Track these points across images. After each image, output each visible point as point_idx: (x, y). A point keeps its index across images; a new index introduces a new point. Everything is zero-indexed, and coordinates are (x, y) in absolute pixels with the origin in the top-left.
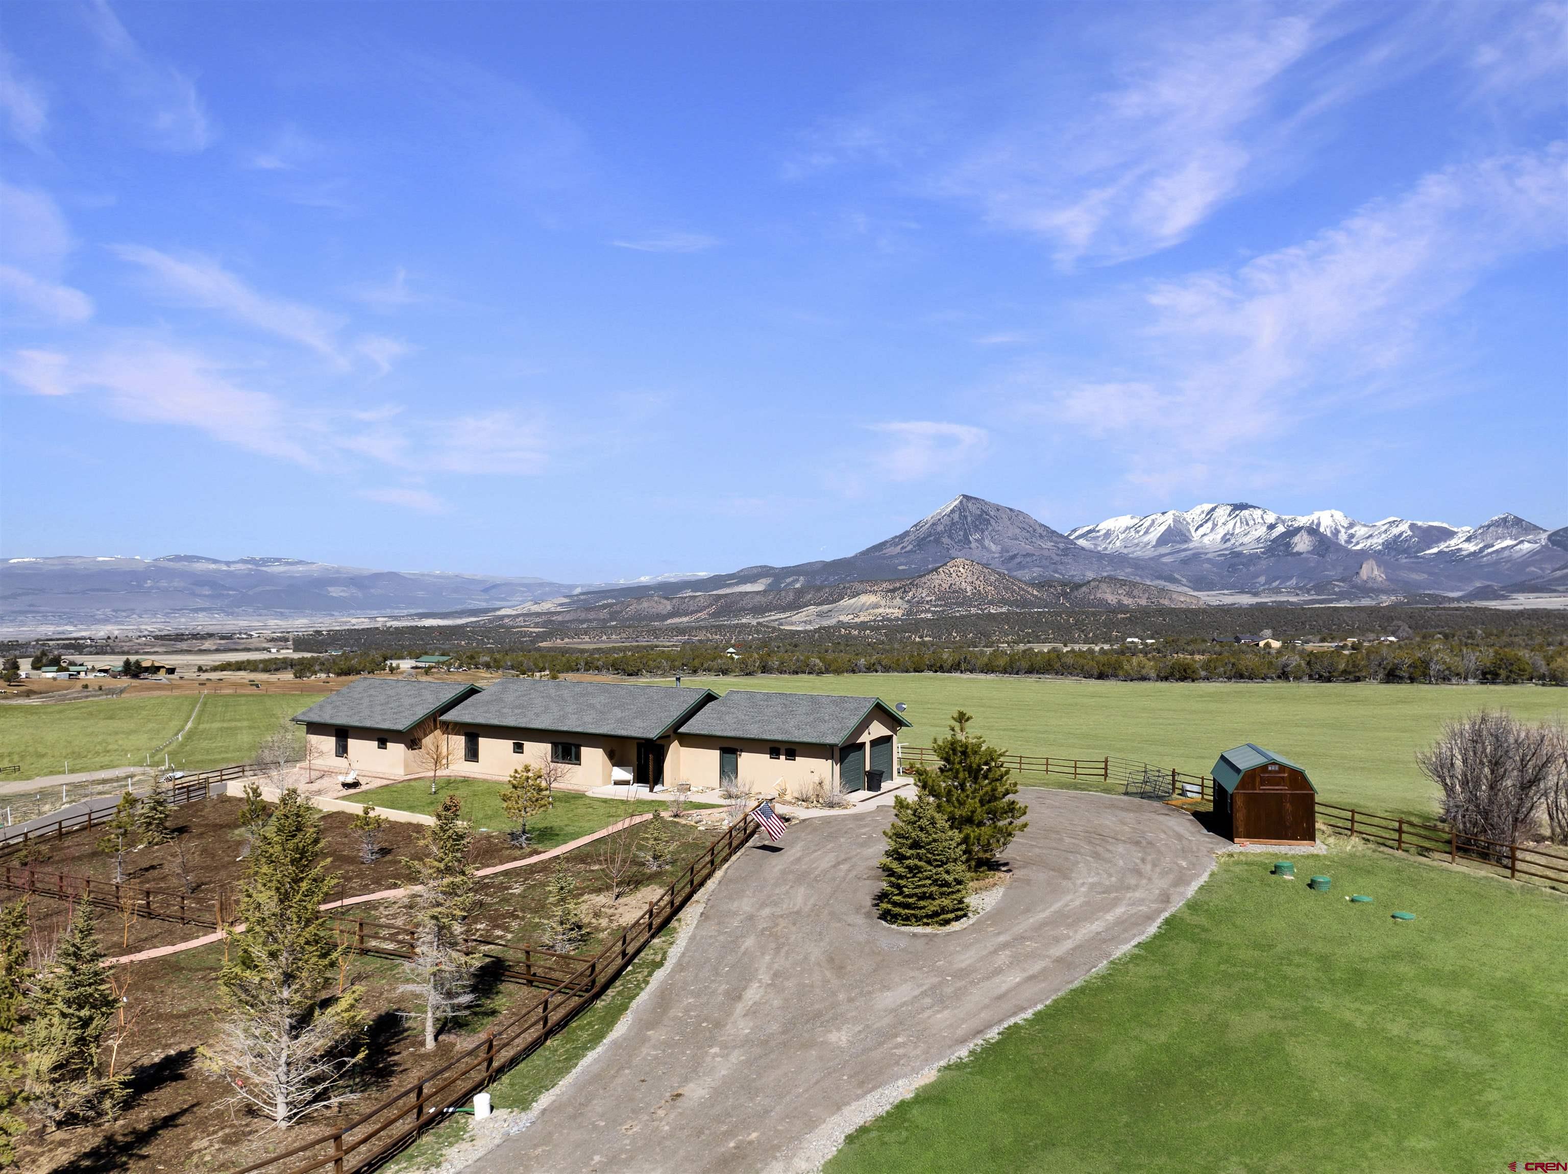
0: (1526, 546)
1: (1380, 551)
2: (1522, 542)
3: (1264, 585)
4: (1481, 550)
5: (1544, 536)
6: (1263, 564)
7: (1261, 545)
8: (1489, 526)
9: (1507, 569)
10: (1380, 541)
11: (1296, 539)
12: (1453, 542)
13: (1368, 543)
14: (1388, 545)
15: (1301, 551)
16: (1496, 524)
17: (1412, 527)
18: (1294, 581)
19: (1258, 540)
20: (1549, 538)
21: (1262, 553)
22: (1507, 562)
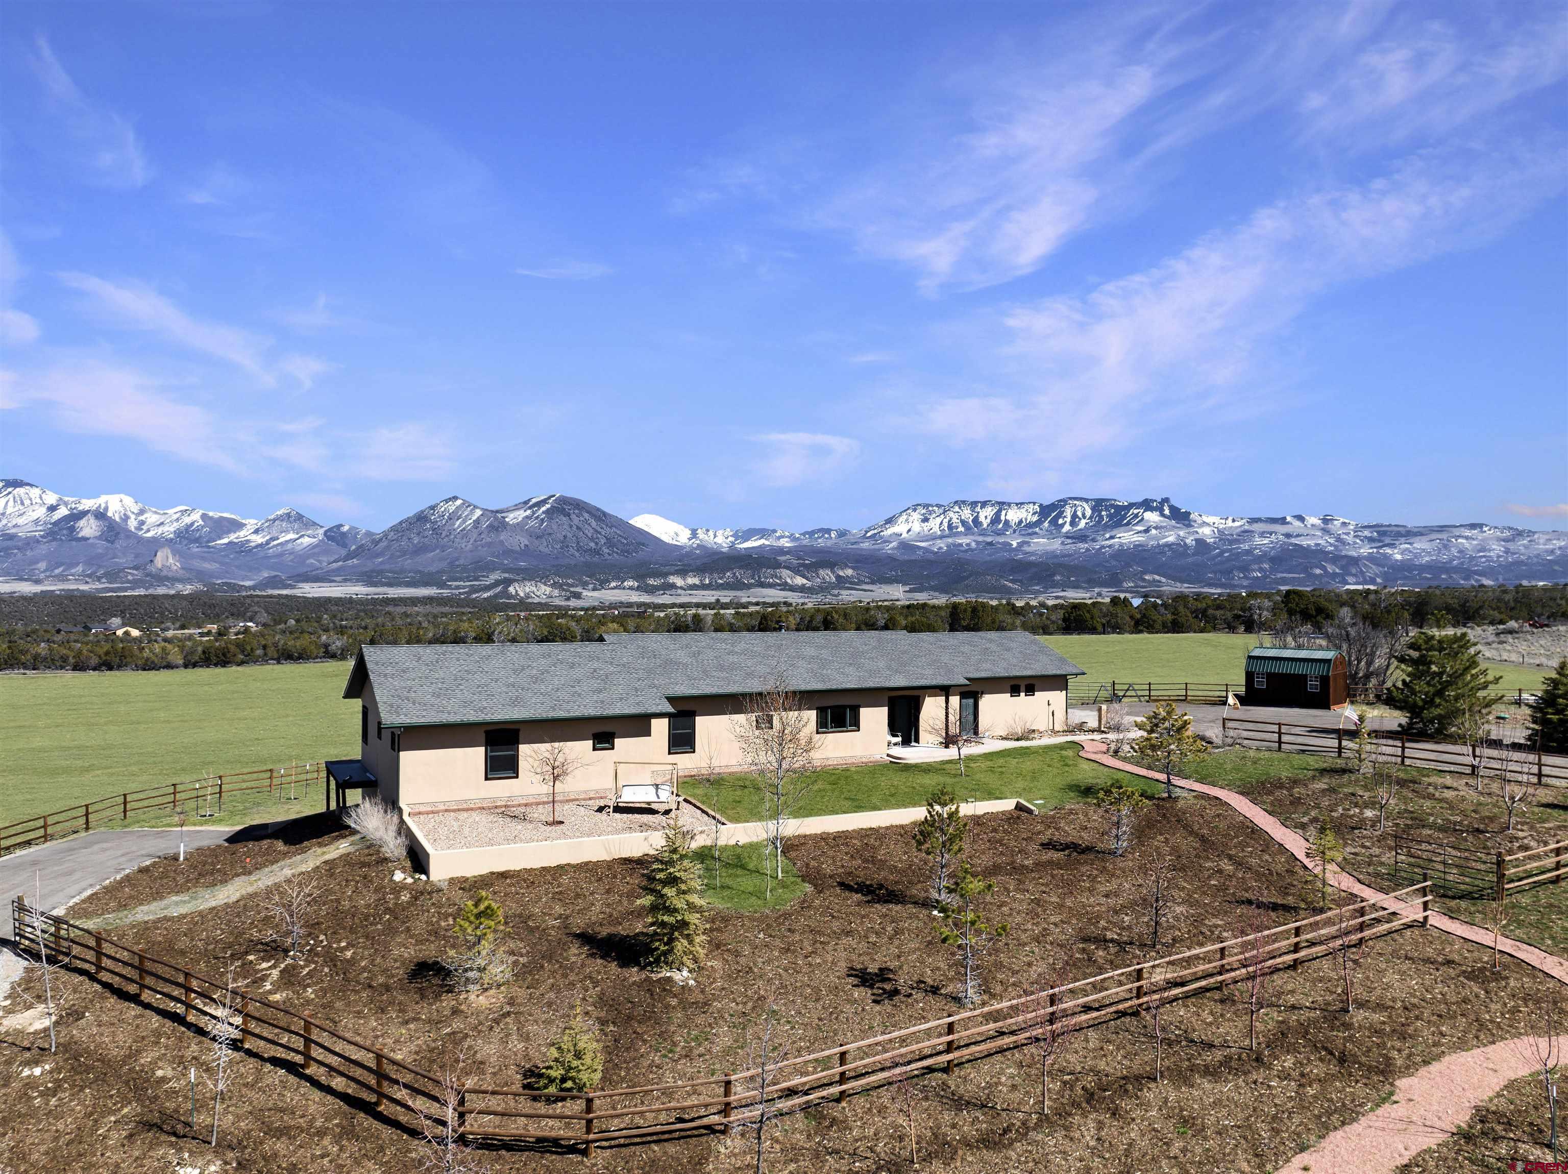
0: (306, 541)
1: (171, 539)
2: (302, 536)
3: (44, 571)
4: (268, 543)
5: (321, 531)
6: (43, 549)
7: (40, 528)
8: (274, 520)
9: (292, 561)
10: (172, 529)
11: (82, 523)
12: (242, 533)
13: (160, 530)
14: (179, 534)
15: (88, 536)
16: (280, 518)
17: (204, 517)
18: (80, 569)
19: (36, 522)
20: (325, 533)
21: (42, 537)
22: (290, 554)
